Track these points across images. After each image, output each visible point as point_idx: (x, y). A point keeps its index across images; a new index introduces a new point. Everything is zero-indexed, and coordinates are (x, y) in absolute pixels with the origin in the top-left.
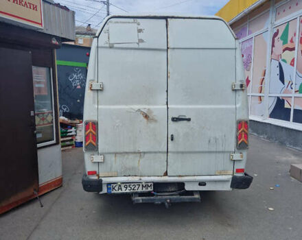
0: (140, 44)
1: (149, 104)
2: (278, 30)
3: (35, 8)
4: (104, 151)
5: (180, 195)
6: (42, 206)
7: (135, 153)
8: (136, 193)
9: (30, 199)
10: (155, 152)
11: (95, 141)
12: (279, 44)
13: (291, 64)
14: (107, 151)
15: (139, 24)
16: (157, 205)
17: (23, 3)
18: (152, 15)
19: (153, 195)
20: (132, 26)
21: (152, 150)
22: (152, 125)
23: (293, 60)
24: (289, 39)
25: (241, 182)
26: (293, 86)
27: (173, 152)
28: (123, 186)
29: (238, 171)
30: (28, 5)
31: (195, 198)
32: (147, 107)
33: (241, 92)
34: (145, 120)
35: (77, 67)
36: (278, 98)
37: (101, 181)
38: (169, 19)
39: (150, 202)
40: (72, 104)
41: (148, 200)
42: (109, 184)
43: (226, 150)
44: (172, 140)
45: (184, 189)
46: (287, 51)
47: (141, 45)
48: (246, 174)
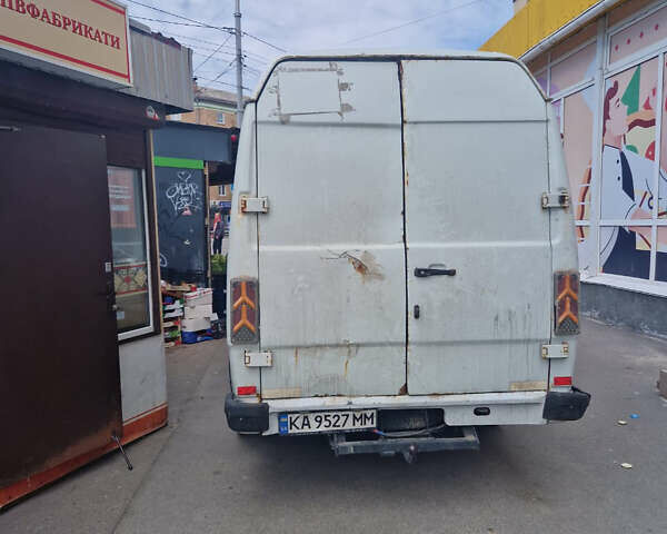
0: (345, 115)
1: (366, 242)
2: (616, 84)
3: (116, 43)
4: (273, 343)
5: (434, 435)
6: (131, 468)
7: (337, 346)
8: (341, 433)
9: (104, 453)
10: (382, 344)
11: (252, 323)
12: (620, 113)
13: (647, 156)
14: (278, 344)
15: (340, 73)
16: (388, 458)
17: (93, 33)
18: (369, 53)
19: (377, 437)
20: (326, 78)
21: (374, 340)
22: (373, 286)
23: (652, 147)
24: (642, 103)
25: (566, 406)
26: (654, 203)
27: (421, 344)
28: (312, 417)
29: (559, 381)
30: (103, 37)
31: (468, 443)
32: (363, 247)
33: (561, 212)
34: (359, 275)
35: (183, 169)
36: (621, 229)
37: (267, 406)
38: (403, 61)
39: (371, 451)
40: (173, 249)
41: (367, 446)
42: (283, 414)
43: (533, 336)
44: (417, 316)
45: (443, 422)
46: (638, 128)
47: (348, 117)
48: (574, 389)
